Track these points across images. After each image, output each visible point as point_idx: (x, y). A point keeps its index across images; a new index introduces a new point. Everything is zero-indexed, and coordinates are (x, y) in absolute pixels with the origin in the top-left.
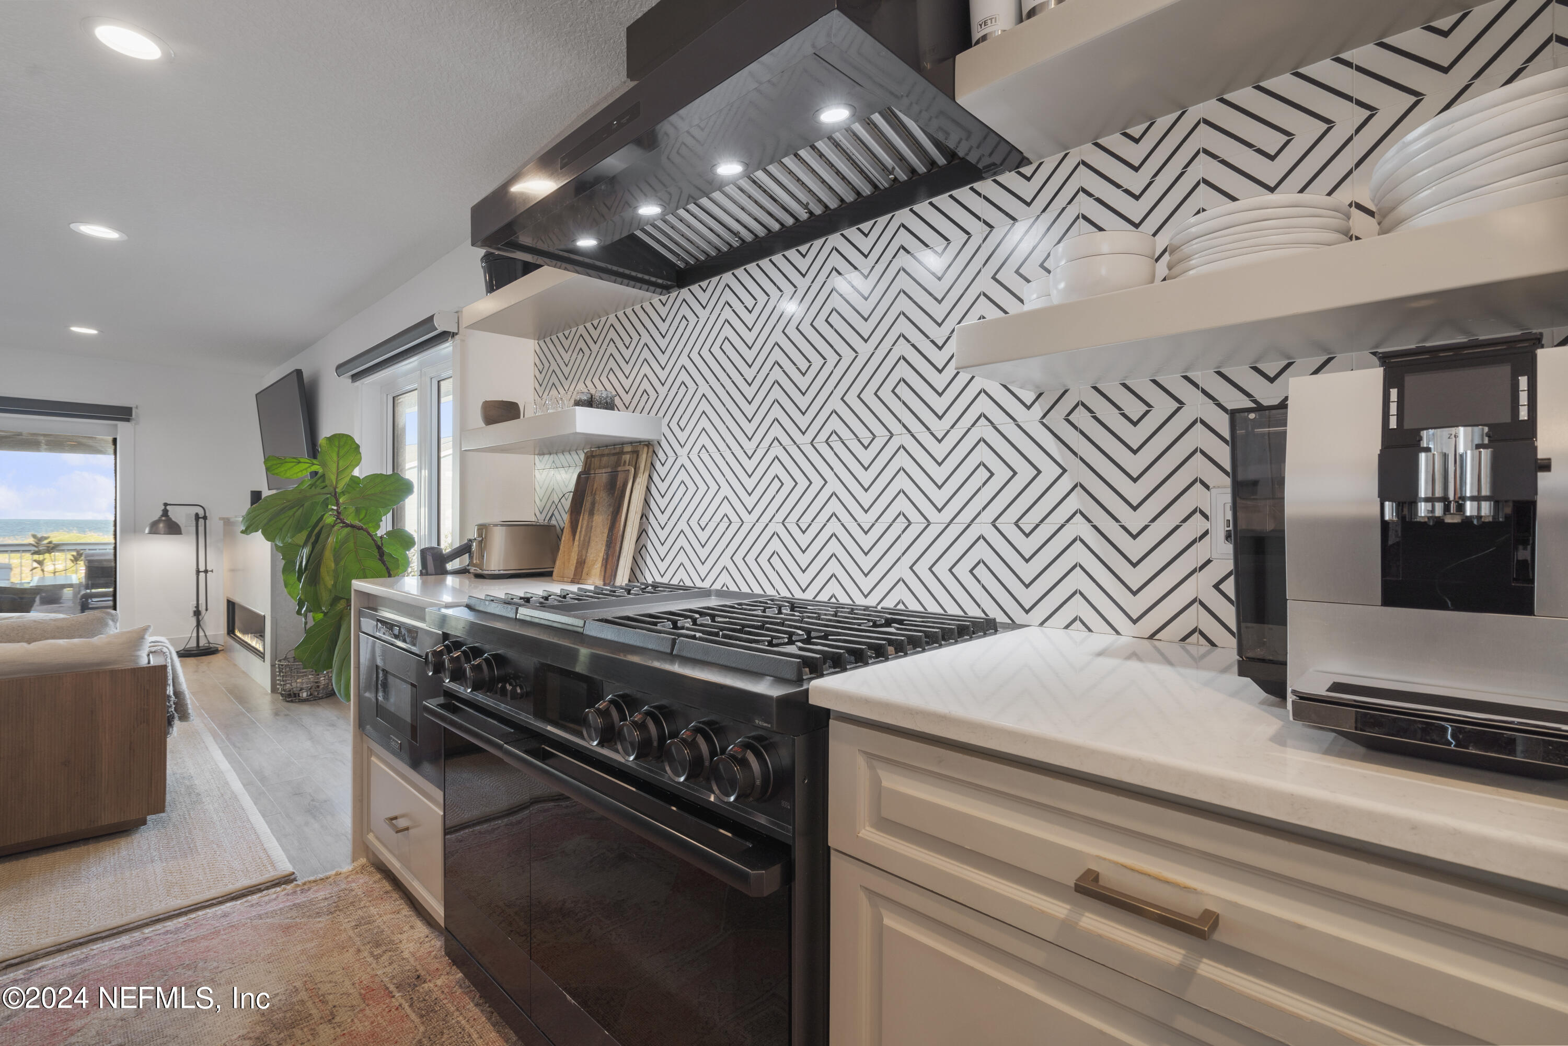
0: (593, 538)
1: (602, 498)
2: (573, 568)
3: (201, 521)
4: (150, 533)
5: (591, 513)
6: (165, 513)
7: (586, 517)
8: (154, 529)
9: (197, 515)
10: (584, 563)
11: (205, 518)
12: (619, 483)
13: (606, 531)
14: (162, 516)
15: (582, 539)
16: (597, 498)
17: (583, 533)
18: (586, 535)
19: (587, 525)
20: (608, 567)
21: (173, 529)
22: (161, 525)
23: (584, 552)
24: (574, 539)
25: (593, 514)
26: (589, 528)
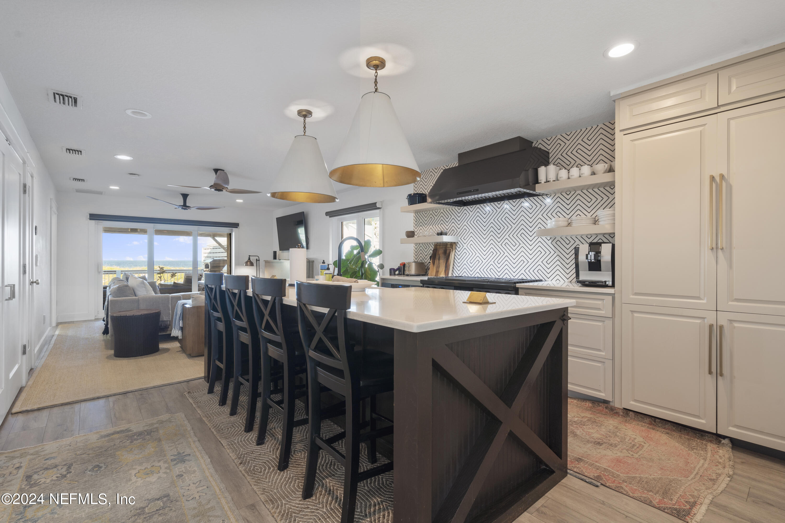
0: (440, 266)
1: (442, 256)
2: (435, 273)
3: (258, 261)
4: (246, 265)
5: (439, 259)
6: (249, 259)
7: (437, 260)
8: (247, 265)
9: (257, 259)
10: (438, 271)
11: (259, 260)
12: (448, 252)
13: (445, 264)
14: (249, 260)
15: (437, 266)
16: (440, 256)
17: (437, 264)
18: (438, 265)
19: (438, 263)
20: (446, 272)
21: (252, 264)
22: (249, 263)
23: (438, 269)
24: (434, 266)
25: (440, 260)
26: (439, 263)
